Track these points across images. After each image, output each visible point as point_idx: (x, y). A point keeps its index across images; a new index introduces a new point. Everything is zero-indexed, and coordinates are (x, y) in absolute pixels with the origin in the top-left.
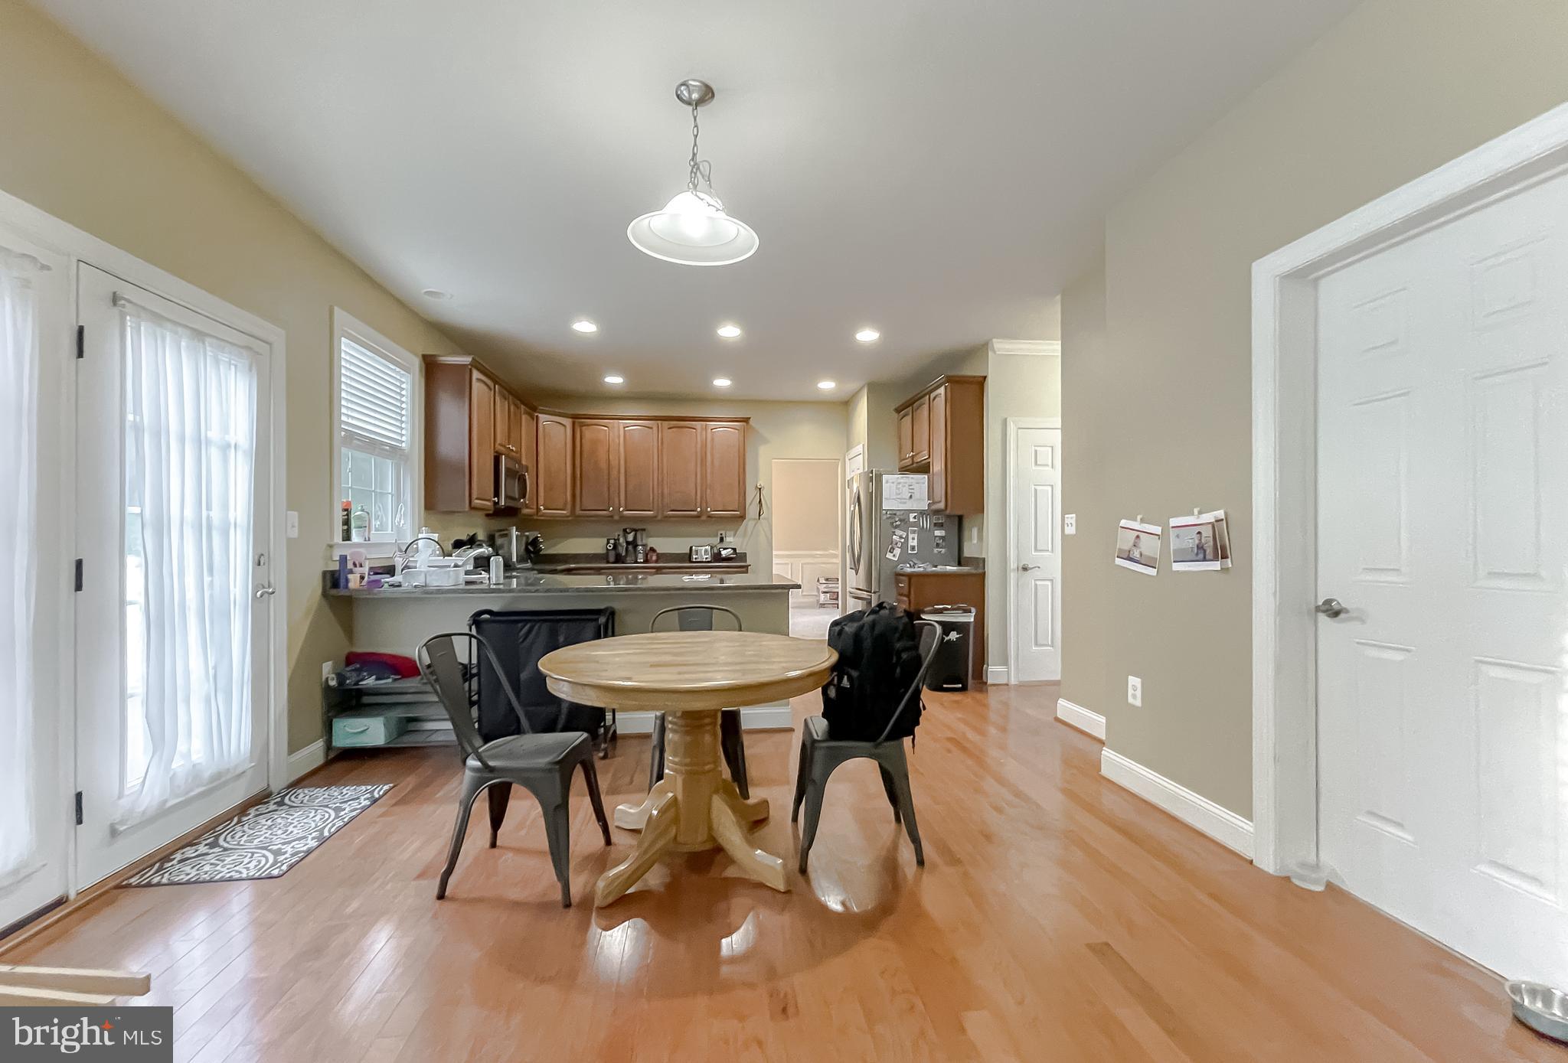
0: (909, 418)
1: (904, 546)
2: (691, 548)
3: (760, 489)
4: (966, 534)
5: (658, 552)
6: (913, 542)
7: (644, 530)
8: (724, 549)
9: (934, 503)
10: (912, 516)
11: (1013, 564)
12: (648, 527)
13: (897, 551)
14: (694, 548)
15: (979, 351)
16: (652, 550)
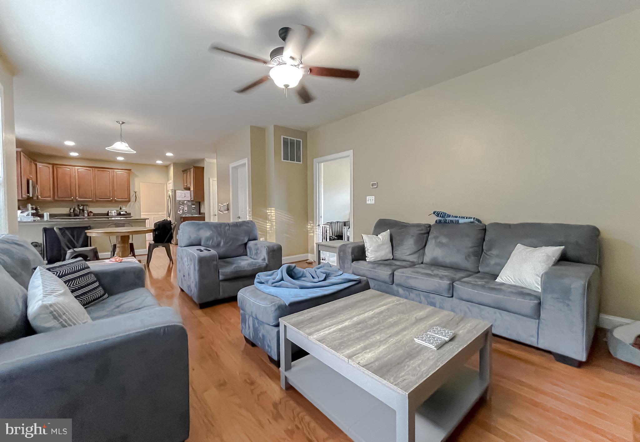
0: (185, 174)
1: (183, 210)
2: (108, 211)
3: (136, 192)
4: (201, 207)
5: (94, 213)
6: (186, 209)
7: (87, 205)
8: (122, 211)
9: (191, 199)
10: (185, 202)
11: (212, 214)
12: (89, 204)
13: (181, 211)
14: (109, 211)
15: (203, 160)
16: (91, 212)
